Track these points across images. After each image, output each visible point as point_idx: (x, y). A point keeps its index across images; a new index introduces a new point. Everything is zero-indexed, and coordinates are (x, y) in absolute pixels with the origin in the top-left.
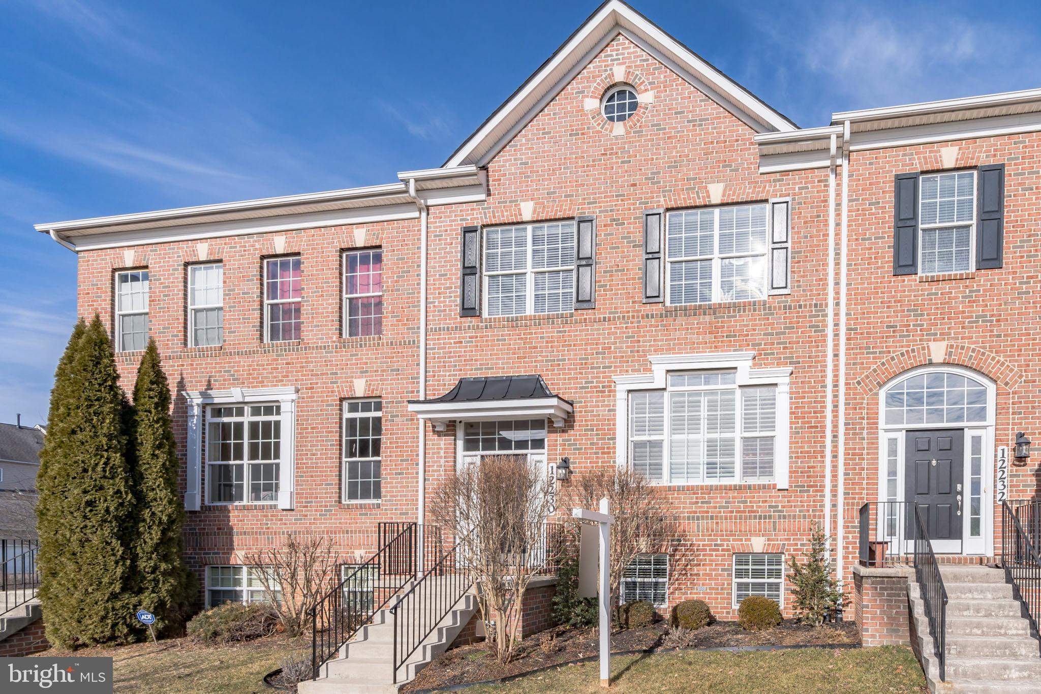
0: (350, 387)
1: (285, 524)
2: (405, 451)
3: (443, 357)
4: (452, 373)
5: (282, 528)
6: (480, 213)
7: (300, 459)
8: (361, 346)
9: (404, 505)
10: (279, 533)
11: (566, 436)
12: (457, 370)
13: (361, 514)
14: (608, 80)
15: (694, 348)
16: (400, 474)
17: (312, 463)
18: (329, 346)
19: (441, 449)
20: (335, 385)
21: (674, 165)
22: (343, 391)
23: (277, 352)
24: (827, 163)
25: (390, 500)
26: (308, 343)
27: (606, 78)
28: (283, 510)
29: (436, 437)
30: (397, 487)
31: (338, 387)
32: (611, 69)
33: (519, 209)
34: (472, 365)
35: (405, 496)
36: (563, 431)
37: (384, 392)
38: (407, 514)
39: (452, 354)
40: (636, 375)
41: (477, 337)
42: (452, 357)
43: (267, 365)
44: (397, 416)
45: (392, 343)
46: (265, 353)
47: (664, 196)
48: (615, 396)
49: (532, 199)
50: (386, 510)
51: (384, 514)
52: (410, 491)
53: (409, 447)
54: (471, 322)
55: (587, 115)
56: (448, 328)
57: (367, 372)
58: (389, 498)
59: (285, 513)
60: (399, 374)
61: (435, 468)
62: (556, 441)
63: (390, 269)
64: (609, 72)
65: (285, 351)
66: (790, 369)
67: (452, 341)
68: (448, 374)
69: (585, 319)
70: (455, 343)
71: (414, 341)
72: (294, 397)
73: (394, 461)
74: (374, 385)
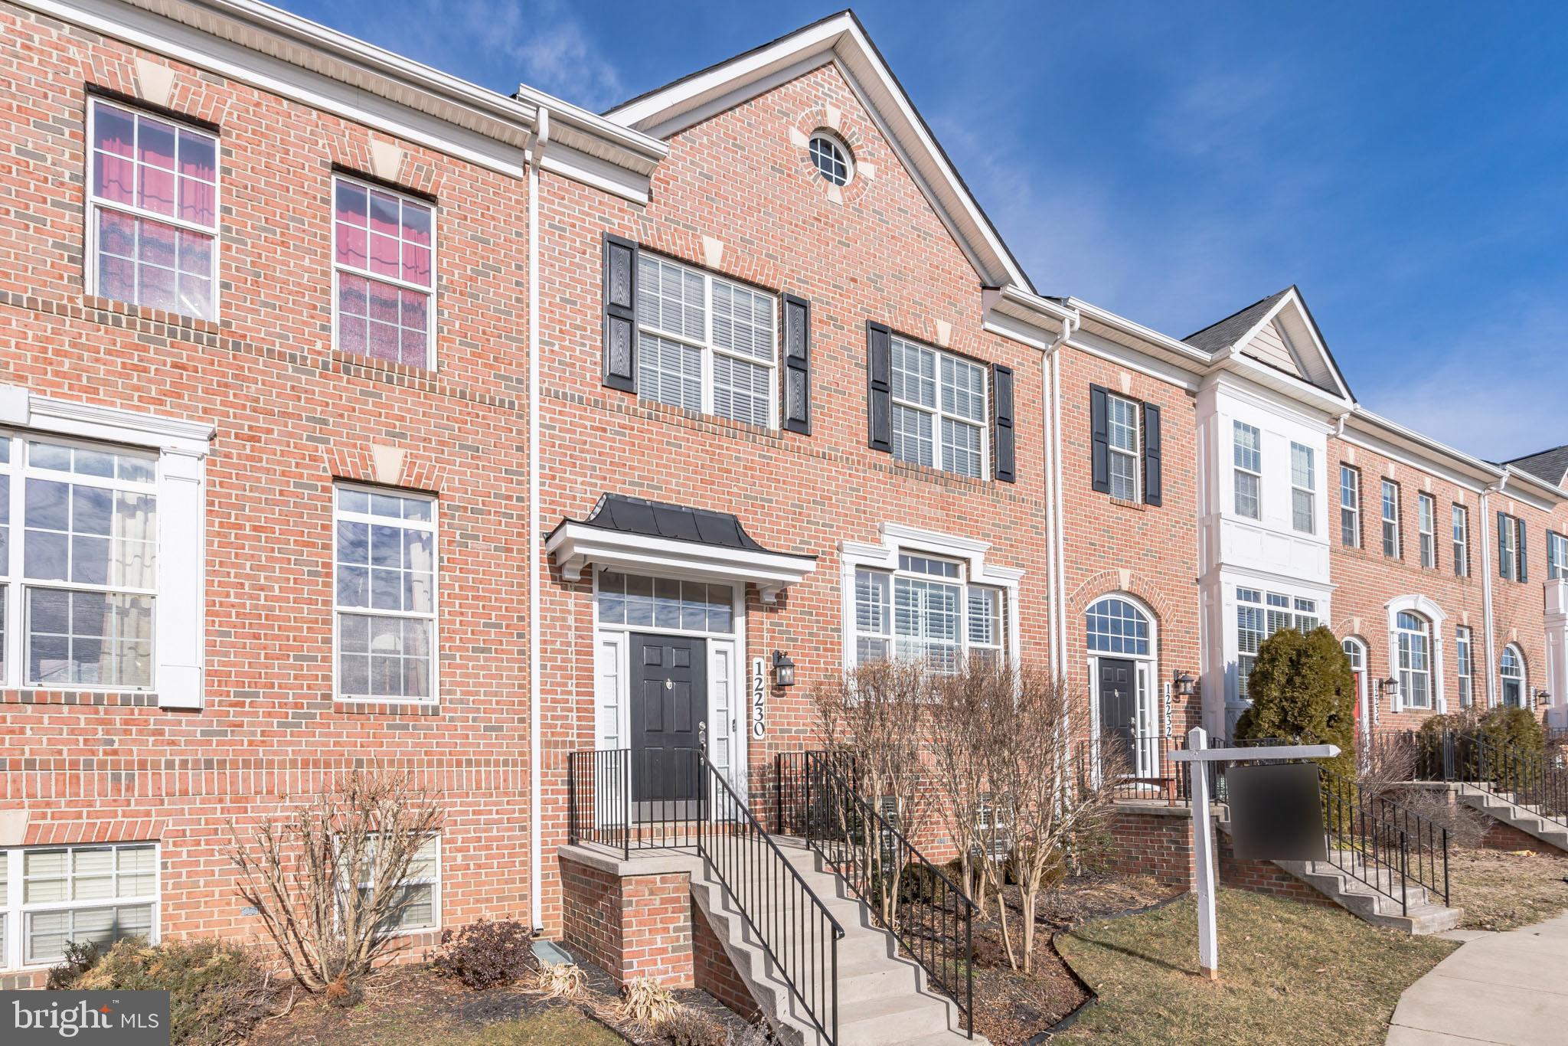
0: (363, 458)
1: (173, 743)
2: (494, 608)
3: (568, 448)
4: (588, 479)
5: (163, 753)
6: (636, 223)
7: (217, 594)
8: (390, 380)
9: (494, 711)
10: (156, 765)
11: (775, 618)
12: (596, 477)
13: (389, 727)
14: (819, 118)
15: (926, 524)
16: (483, 651)
17: (256, 607)
18: (304, 358)
19: (569, 612)
20: (321, 446)
21: (899, 276)
22: (343, 462)
23: (145, 328)
24: (1042, 346)
25: (461, 701)
26: (244, 337)
27: (817, 113)
28: (165, 709)
29: (558, 590)
30: (477, 676)
31: (329, 451)
32: (823, 105)
33: (701, 245)
34: (625, 474)
35: (496, 694)
36: (772, 610)
37: (444, 484)
38: (501, 729)
39: (587, 447)
40: (862, 544)
41: (632, 429)
42: (588, 452)
43: (109, 352)
44: (476, 538)
45: (463, 395)
46: (103, 319)
47: (890, 312)
48: (838, 569)
49: (719, 238)
50: (452, 719)
51: (447, 728)
52: (506, 686)
53: (503, 601)
54: (622, 400)
55: (794, 152)
56: (581, 399)
57: (403, 436)
58: (458, 696)
59: (170, 716)
60: (479, 458)
61: (558, 646)
62: (762, 623)
63: (456, 249)
64: (820, 107)
65: (172, 333)
66: (1022, 572)
67: (588, 424)
68: (580, 479)
69: (799, 448)
70: (592, 428)
71: (511, 403)
72: (205, 447)
73: (469, 623)
74: (422, 466)
